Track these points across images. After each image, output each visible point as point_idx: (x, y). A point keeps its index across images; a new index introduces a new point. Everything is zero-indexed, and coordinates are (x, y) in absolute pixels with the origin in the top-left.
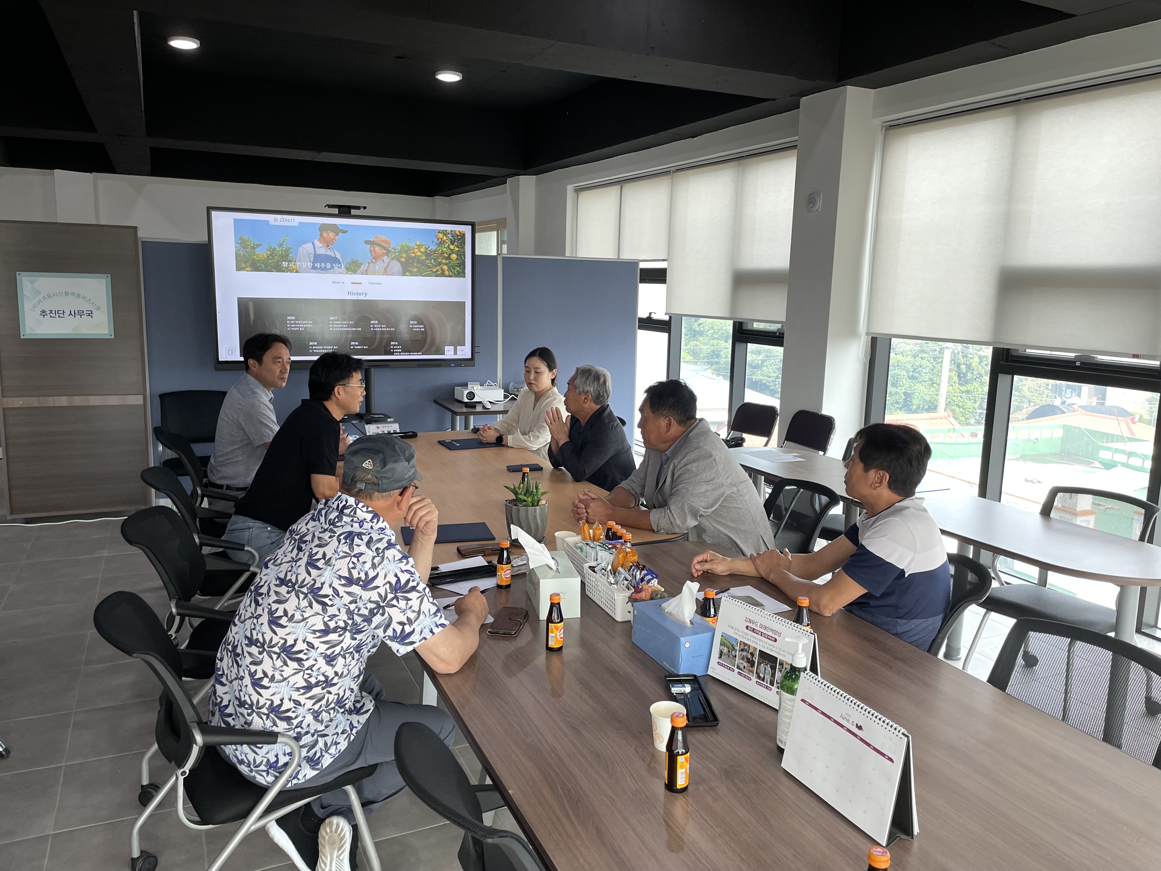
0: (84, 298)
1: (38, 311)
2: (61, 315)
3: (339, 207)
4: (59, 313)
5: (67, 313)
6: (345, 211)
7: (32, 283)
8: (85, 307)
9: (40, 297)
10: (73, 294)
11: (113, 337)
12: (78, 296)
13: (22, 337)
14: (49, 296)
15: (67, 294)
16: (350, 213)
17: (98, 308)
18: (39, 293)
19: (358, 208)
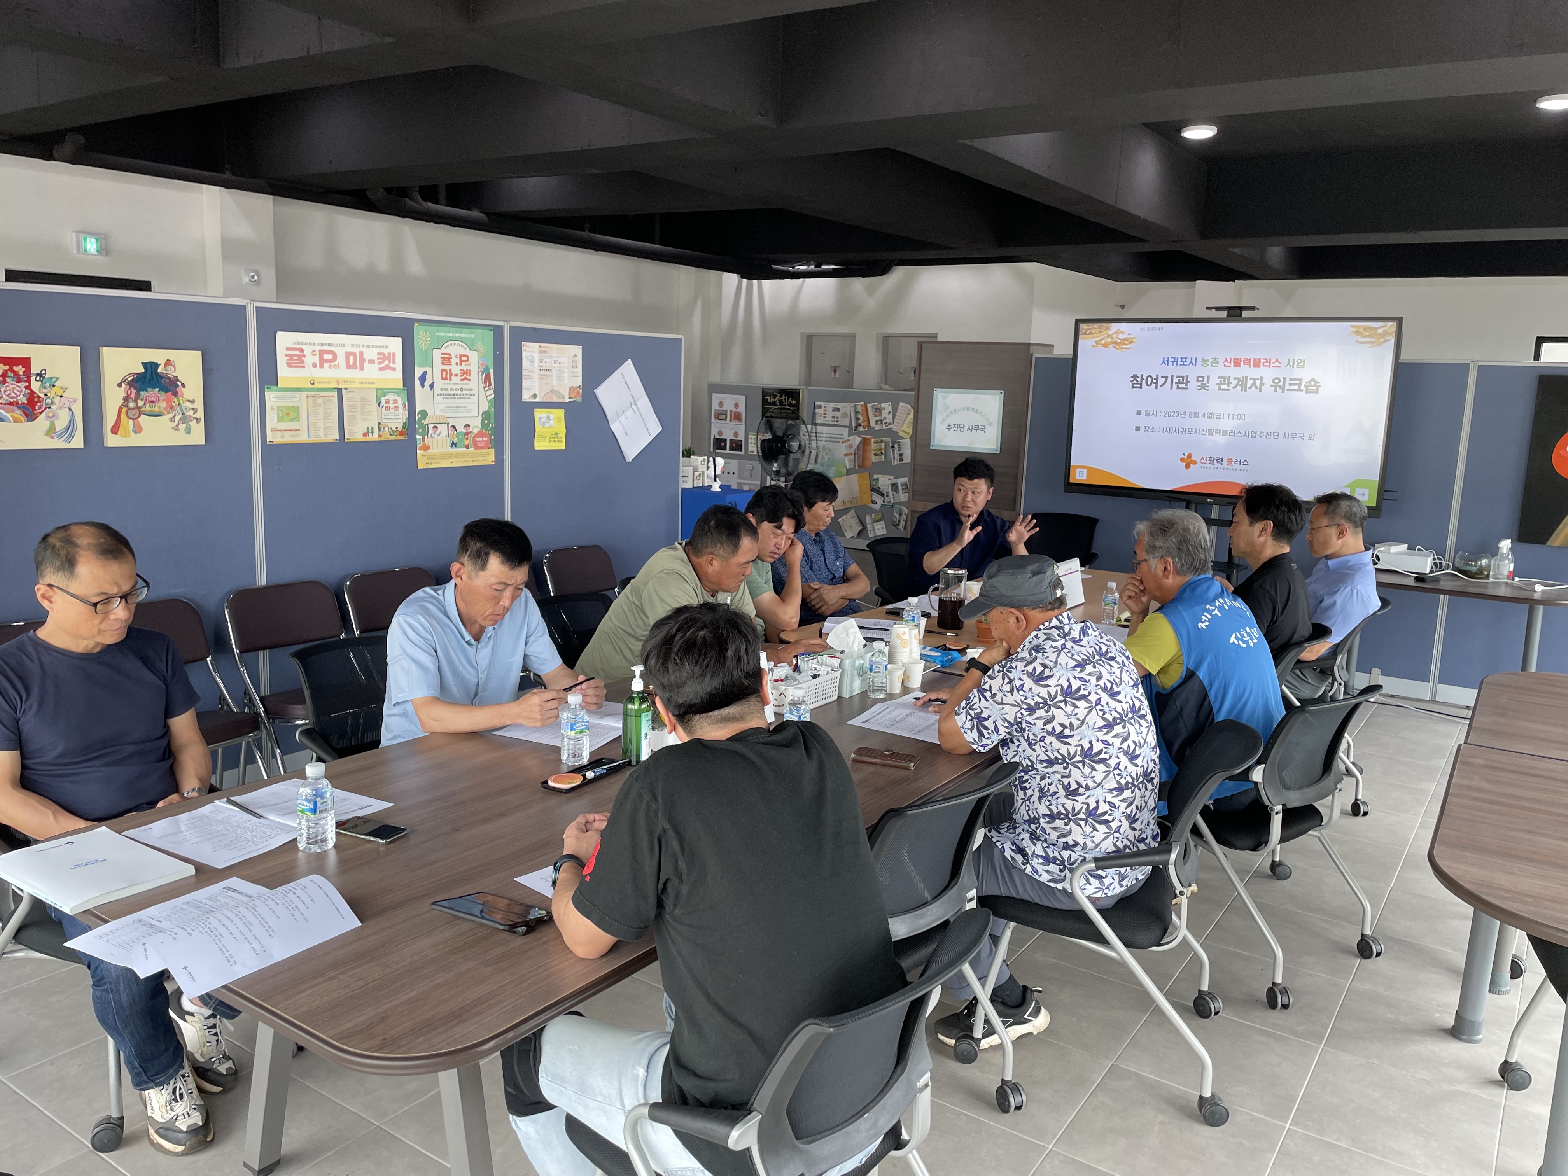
0: (981, 413)
1: (947, 423)
2: (962, 429)
3: (1229, 309)
4: (960, 427)
5: (967, 427)
6: (1235, 314)
7: (944, 398)
8: (980, 422)
9: (949, 411)
10: (973, 409)
11: (999, 452)
12: (977, 411)
13: (931, 448)
14: (955, 411)
15: (968, 409)
16: (1241, 316)
17: (990, 424)
18: (947, 407)
19: (1252, 308)
